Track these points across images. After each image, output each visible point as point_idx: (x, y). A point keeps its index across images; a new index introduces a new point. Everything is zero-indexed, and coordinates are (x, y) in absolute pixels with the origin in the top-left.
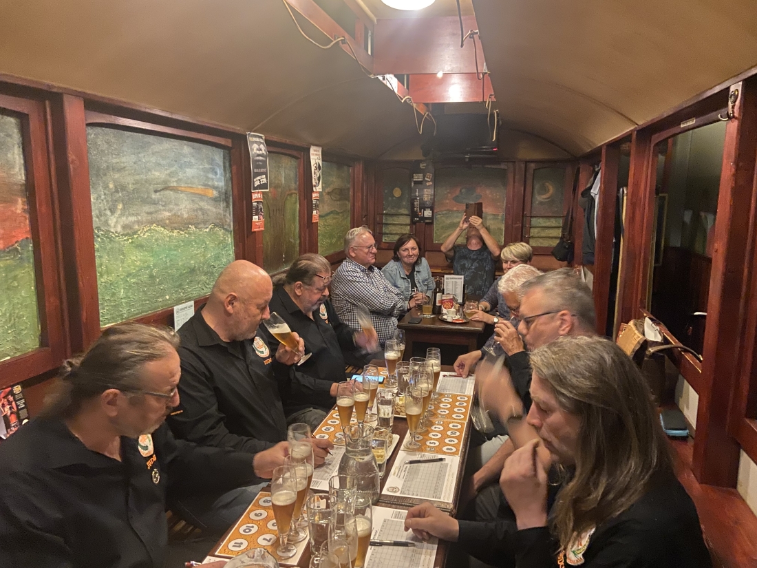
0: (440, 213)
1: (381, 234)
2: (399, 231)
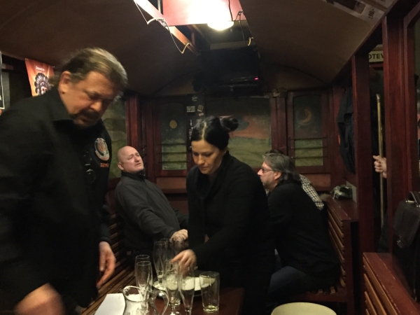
1: (161, 163)
2: (177, 160)
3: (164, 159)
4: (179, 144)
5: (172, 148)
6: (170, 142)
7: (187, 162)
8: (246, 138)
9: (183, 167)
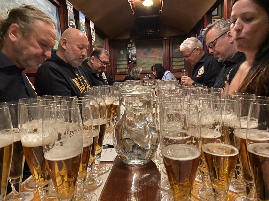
0: (139, 59)
1: (117, 69)
2: (124, 67)
3: (118, 67)
4: (124, 61)
5: (121, 62)
6: (120, 60)
7: (128, 68)
8: (152, 58)
9: (126, 70)
